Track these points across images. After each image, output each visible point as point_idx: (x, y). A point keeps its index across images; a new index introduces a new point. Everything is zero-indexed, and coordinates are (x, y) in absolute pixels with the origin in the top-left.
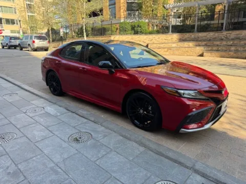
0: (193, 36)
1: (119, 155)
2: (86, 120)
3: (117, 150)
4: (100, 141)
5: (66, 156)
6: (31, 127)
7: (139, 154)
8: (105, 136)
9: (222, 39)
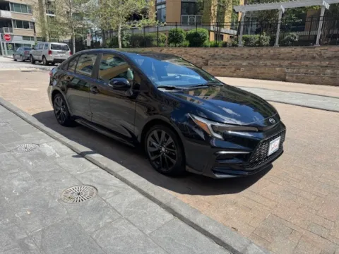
0: (272, 51)
1: (131, 226)
2: (94, 167)
3: (130, 218)
4: (108, 201)
5: (49, 222)
6: (11, 174)
7: (163, 225)
8: (116, 193)
9: (314, 58)
